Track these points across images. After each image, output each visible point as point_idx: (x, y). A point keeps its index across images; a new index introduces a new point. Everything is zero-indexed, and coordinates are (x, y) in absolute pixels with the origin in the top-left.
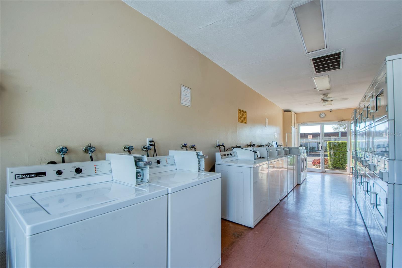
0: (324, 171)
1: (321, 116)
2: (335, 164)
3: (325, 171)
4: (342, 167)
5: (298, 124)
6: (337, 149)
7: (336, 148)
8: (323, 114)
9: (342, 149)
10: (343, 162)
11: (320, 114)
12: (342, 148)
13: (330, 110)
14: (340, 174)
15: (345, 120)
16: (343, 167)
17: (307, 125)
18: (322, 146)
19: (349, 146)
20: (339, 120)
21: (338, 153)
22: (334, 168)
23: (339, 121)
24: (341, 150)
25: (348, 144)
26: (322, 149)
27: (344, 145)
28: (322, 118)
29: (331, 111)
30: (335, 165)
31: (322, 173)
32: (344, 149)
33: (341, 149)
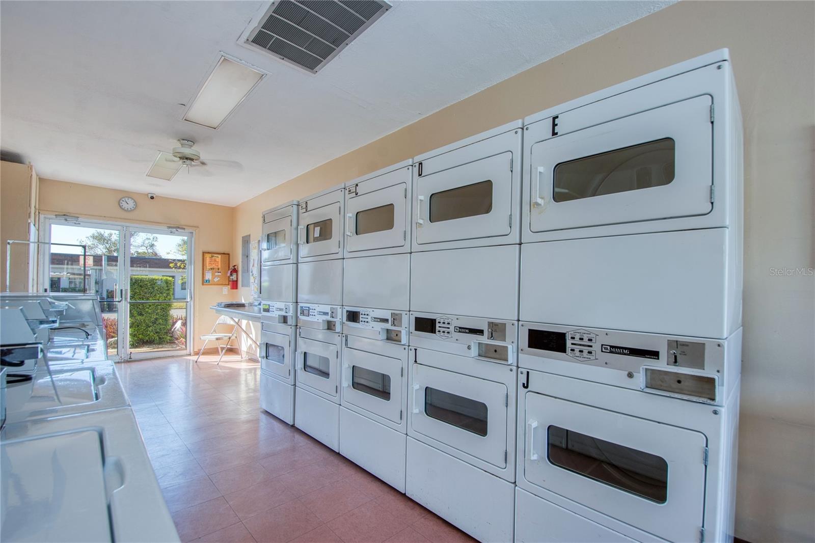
0: (126, 359)
1: (124, 205)
2: (142, 334)
3: (130, 358)
4: (157, 338)
5: (42, 216)
6: (147, 295)
7: (145, 293)
8: (131, 202)
9: (160, 297)
10: (161, 326)
11: (121, 199)
12: (161, 293)
13: (149, 196)
14: (169, 357)
15: (184, 227)
16: (160, 338)
17: (77, 224)
18: (121, 290)
19: (190, 290)
20: (172, 226)
21: (150, 306)
22: (138, 343)
23: (169, 227)
24: (158, 298)
25: (189, 285)
26: (122, 297)
27: (165, 285)
28: (127, 211)
29: (152, 198)
30: (140, 336)
31: (120, 364)
32: (165, 295)
33: (158, 295)
